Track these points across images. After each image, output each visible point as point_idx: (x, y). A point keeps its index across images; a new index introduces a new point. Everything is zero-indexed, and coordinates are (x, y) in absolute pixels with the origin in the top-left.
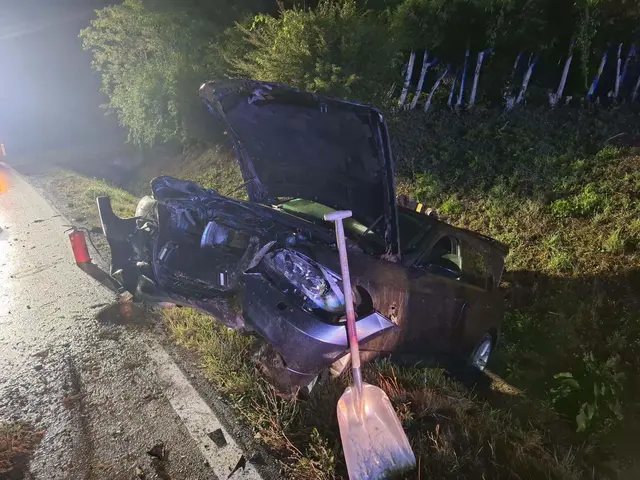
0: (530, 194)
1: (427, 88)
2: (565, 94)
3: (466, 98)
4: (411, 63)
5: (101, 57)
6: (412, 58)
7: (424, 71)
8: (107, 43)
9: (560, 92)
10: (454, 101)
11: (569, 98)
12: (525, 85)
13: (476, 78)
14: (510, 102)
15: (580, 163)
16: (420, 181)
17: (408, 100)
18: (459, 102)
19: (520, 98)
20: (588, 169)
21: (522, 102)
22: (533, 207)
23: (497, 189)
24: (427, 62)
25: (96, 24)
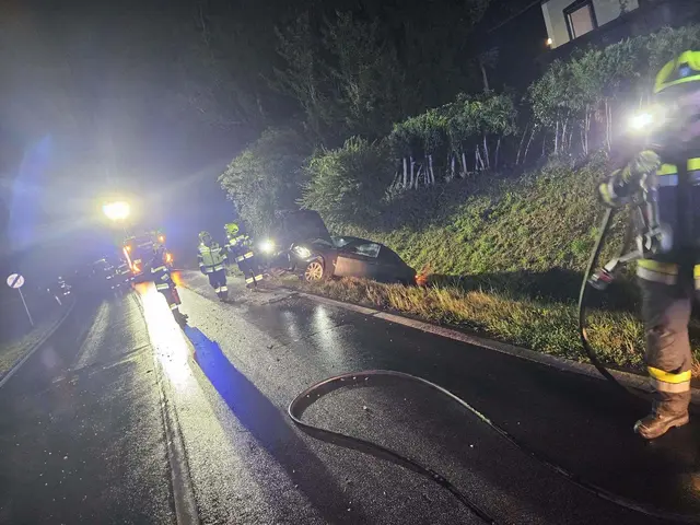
0: (441, 226)
1: (415, 176)
2: (467, 171)
3: (431, 179)
4: (405, 165)
5: (232, 191)
6: (405, 161)
7: (412, 167)
8: (235, 182)
9: (465, 170)
11: (469, 173)
12: (453, 169)
13: (431, 169)
14: (448, 179)
15: (461, 206)
17: (408, 184)
19: (452, 177)
22: (441, 231)
23: (431, 226)
24: (413, 162)
25: (228, 173)
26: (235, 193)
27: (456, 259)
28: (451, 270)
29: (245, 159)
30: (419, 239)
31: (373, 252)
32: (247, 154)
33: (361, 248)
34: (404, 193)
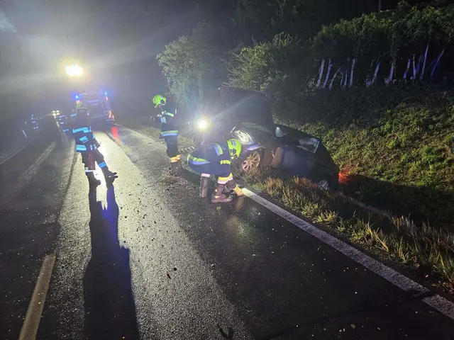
0: (364, 127)
1: (331, 77)
2: (393, 78)
3: (348, 82)
4: (322, 66)
6: (323, 62)
7: (329, 69)
8: (170, 61)
9: (391, 77)
10: (343, 83)
11: (395, 80)
12: (375, 74)
13: (352, 72)
14: (368, 84)
15: (389, 112)
16: (320, 123)
17: (322, 84)
18: (345, 84)
19: (373, 82)
20: (391, 114)
21: (374, 83)
22: (364, 132)
23: (351, 126)
24: (331, 63)
25: (165, 52)
26: (169, 71)
27: (385, 164)
28: (380, 174)
29: (180, 43)
30: (337, 136)
31: (312, 147)
32: (182, 39)
33: (301, 142)
34: (317, 91)
